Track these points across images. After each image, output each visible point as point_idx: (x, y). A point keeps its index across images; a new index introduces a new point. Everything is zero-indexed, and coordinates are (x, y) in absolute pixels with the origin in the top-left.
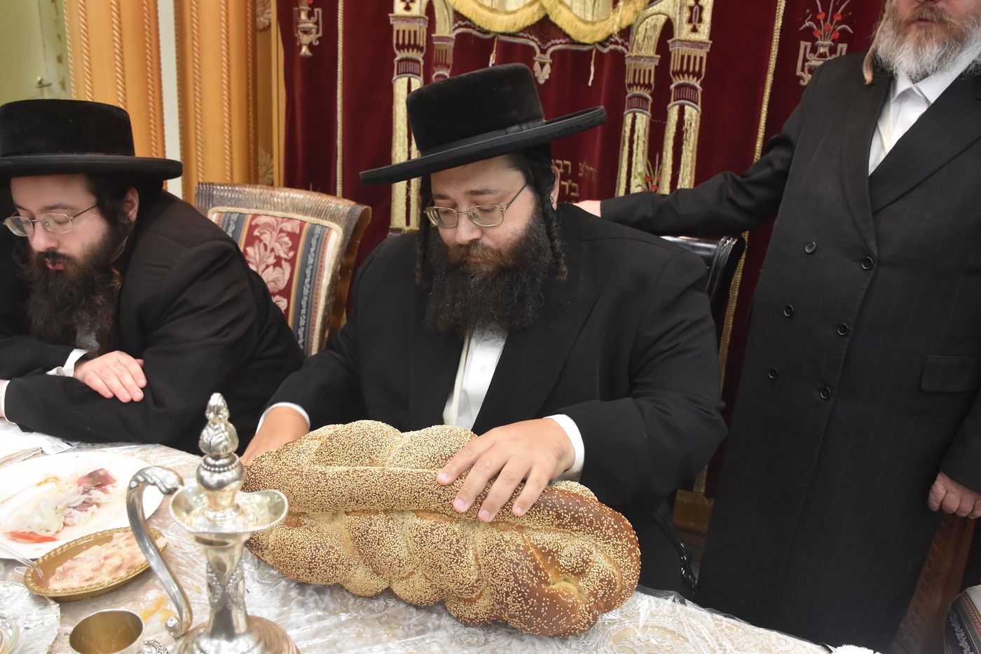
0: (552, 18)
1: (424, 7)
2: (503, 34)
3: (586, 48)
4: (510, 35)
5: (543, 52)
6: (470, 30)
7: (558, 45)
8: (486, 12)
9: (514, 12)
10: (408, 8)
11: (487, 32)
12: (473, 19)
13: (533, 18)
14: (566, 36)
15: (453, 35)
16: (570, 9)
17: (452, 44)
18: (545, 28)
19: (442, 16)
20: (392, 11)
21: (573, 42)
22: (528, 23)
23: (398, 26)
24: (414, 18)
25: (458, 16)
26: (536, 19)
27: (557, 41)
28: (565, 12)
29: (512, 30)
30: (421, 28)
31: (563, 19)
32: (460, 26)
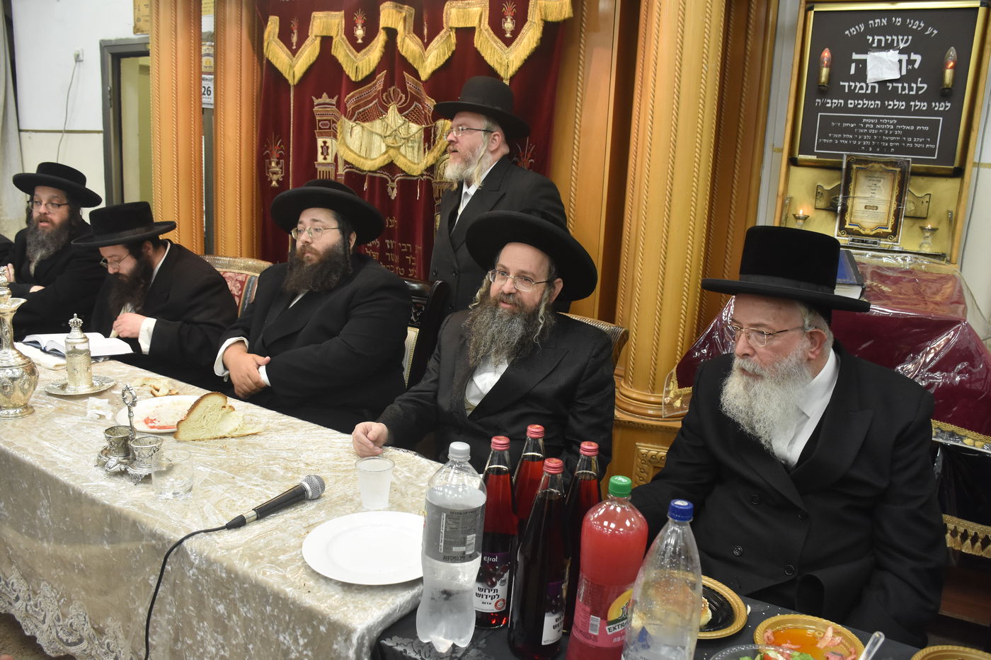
0: (395, 162)
1: (333, 158)
2: (370, 171)
3: (415, 178)
4: (373, 172)
5: (393, 181)
6: (354, 170)
7: (399, 177)
8: (362, 160)
9: (375, 159)
10: (325, 159)
11: (363, 171)
12: (354, 163)
13: (384, 162)
14: (403, 172)
15: (344, 173)
16: (405, 157)
17: (343, 178)
18: (391, 167)
19: (340, 162)
20: (316, 160)
21: (407, 175)
22: (382, 165)
23: (320, 168)
24: (329, 164)
25: (346, 162)
26: (386, 162)
27: (399, 175)
28: (402, 158)
29: (373, 169)
30: (332, 169)
31: (401, 162)
32: (347, 168)
